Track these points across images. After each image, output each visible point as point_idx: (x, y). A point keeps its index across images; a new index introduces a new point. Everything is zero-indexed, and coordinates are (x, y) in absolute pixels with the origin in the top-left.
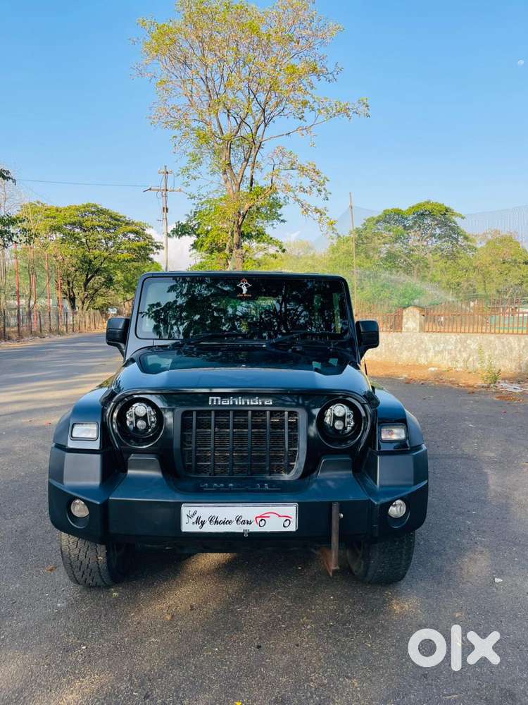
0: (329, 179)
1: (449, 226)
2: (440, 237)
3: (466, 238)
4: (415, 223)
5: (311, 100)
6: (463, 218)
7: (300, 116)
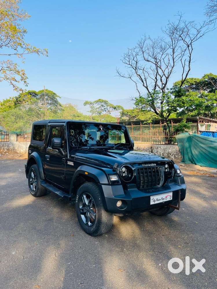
0: (28, 78)
1: (54, 100)
2: (51, 104)
3: (60, 105)
4: (40, 97)
5: (23, 44)
6: (60, 98)
7: (15, 48)
